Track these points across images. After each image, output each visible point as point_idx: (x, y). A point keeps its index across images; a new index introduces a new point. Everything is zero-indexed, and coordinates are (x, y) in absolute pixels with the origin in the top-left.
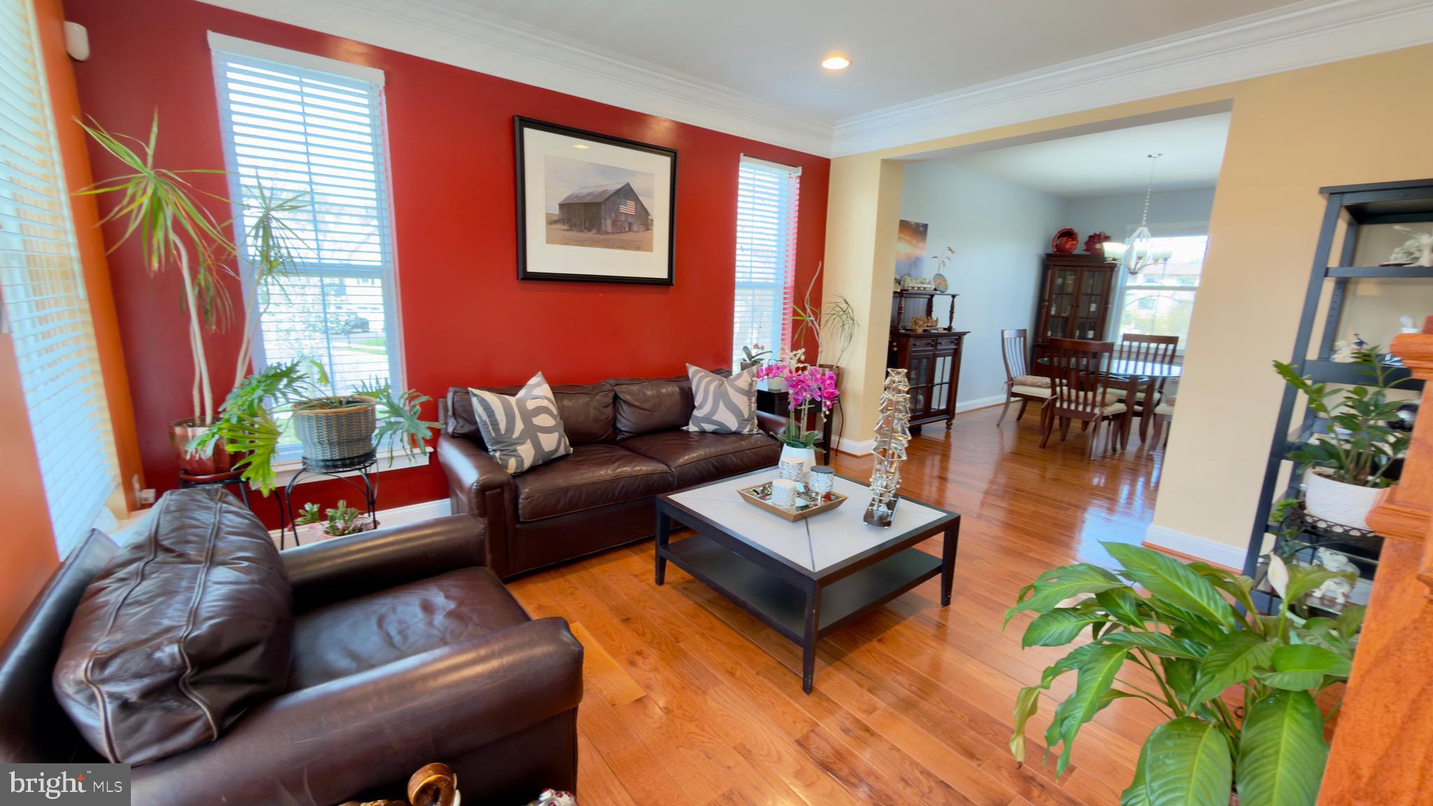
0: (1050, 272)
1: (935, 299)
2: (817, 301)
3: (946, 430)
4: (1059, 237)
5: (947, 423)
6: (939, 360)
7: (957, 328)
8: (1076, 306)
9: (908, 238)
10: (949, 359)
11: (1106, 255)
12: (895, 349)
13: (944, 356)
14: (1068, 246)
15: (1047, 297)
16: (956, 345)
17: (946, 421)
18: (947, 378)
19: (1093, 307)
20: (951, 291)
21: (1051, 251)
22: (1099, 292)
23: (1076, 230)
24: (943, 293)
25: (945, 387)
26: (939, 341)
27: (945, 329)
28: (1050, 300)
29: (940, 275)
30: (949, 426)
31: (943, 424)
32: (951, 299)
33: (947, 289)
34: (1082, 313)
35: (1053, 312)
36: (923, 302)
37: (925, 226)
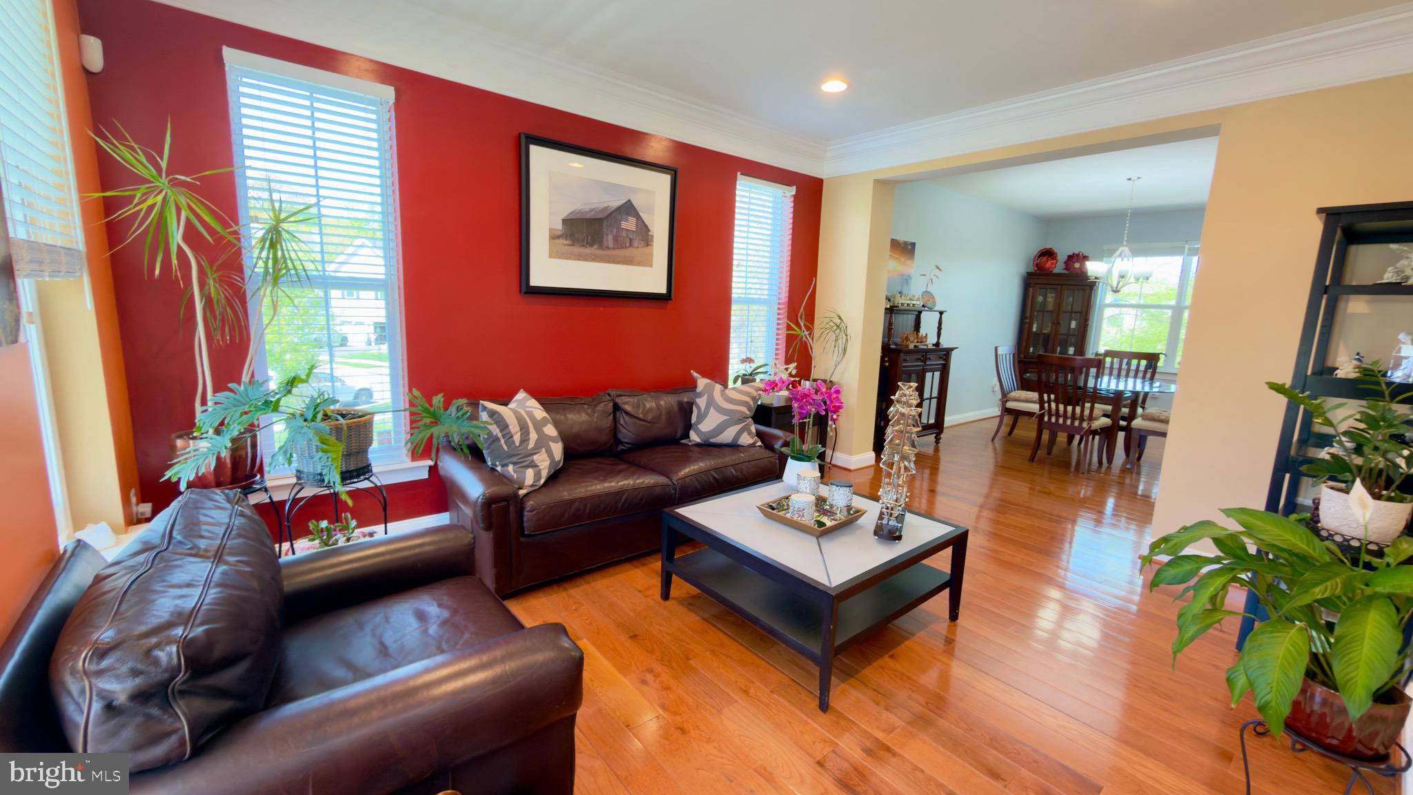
0: (1031, 289)
1: (923, 315)
2: (810, 317)
3: (935, 444)
4: (1039, 257)
5: (936, 437)
6: (929, 375)
7: (945, 343)
8: (1056, 324)
9: (897, 256)
10: (937, 374)
11: (1089, 274)
12: (887, 364)
13: (933, 371)
14: (1048, 265)
15: (1028, 314)
16: (944, 360)
17: (935, 435)
18: (935, 394)
19: (1073, 324)
20: (939, 307)
21: (1032, 269)
22: (1079, 310)
23: (1056, 250)
24: (931, 309)
25: (934, 402)
26: (928, 356)
27: (933, 345)
28: (1031, 317)
29: (929, 292)
30: (937, 440)
31: (932, 438)
32: (939, 315)
33: (935, 306)
34: (1063, 330)
35: (1034, 329)
36: (911, 318)
37: (914, 244)
